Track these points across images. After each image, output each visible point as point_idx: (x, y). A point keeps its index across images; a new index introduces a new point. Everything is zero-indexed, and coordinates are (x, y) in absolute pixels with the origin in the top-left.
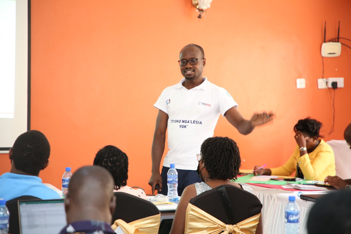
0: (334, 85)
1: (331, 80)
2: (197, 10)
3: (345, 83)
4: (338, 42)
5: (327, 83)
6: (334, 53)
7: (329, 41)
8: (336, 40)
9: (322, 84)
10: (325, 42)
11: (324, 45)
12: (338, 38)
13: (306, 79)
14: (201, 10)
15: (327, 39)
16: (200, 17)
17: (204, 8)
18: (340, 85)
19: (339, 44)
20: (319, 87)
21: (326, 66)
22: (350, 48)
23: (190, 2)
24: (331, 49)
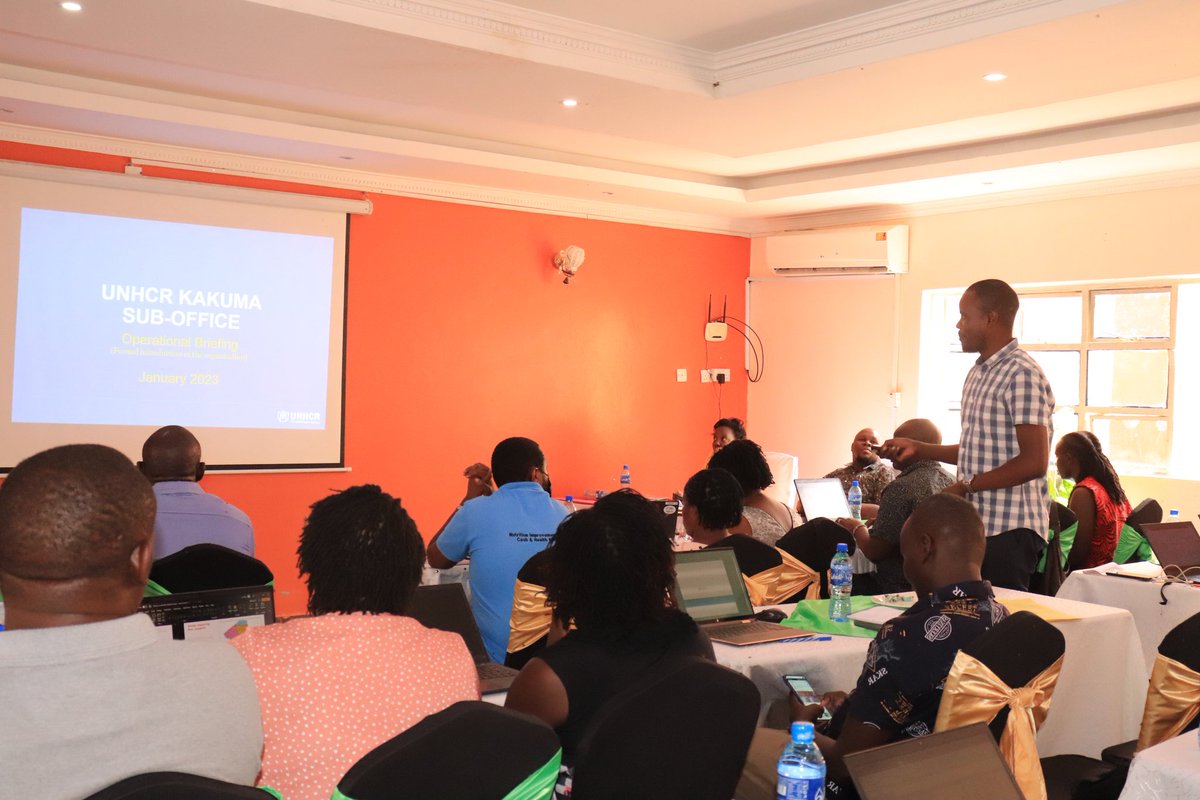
0: (721, 378)
1: (716, 372)
2: (561, 272)
3: (732, 375)
4: (724, 322)
5: (711, 375)
6: (720, 337)
7: (714, 321)
8: (722, 319)
9: (705, 376)
10: (709, 322)
11: (709, 325)
12: (724, 317)
13: (688, 370)
14: (569, 273)
15: (712, 317)
16: (566, 282)
17: (574, 269)
18: (727, 379)
19: (725, 325)
20: (703, 381)
21: (710, 354)
22: (738, 329)
23: (551, 261)
24: (716, 331)
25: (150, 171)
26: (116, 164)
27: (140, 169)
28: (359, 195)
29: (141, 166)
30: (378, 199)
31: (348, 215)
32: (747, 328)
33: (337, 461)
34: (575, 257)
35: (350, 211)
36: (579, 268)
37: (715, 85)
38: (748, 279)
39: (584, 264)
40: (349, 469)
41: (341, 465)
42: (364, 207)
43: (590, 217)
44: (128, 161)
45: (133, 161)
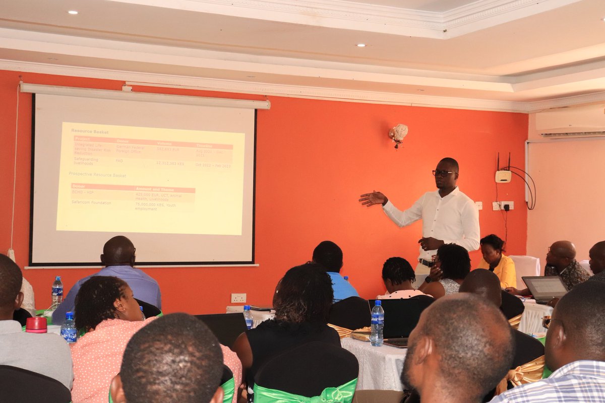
0: (507, 207)
1: (503, 203)
2: (393, 141)
3: (515, 205)
4: (509, 170)
5: (500, 205)
6: (506, 180)
7: (502, 169)
8: (507, 168)
9: (496, 206)
10: (498, 170)
11: (497, 172)
12: (509, 167)
13: (483, 203)
14: (398, 141)
15: (500, 168)
16: (396, 147)
17: (401, 139)
18: (511, 207)
19: (510, 172)
20: (494, 209)
21: (499, 191)
22: (519, 175)
23: (387, 134)
24: (503, 176)
25: (137, 89)
26: (116, 86)
27: (131, 88)
28: (262, 98)
29: (131, 86)
30: (273, 99)
31: (256, 110)
32: (526, 175)
33: (250, 260)
34: (402, 131)
35: (256, 108)
36: (404, 138)
37: (445, 31)
38: (527, 141)
39: (407, 136)
40: (257, 265)
41: (253, 262)
42: (265, 105)
43: (413, 105)
44: (123, 83)
45: (127, 83)
